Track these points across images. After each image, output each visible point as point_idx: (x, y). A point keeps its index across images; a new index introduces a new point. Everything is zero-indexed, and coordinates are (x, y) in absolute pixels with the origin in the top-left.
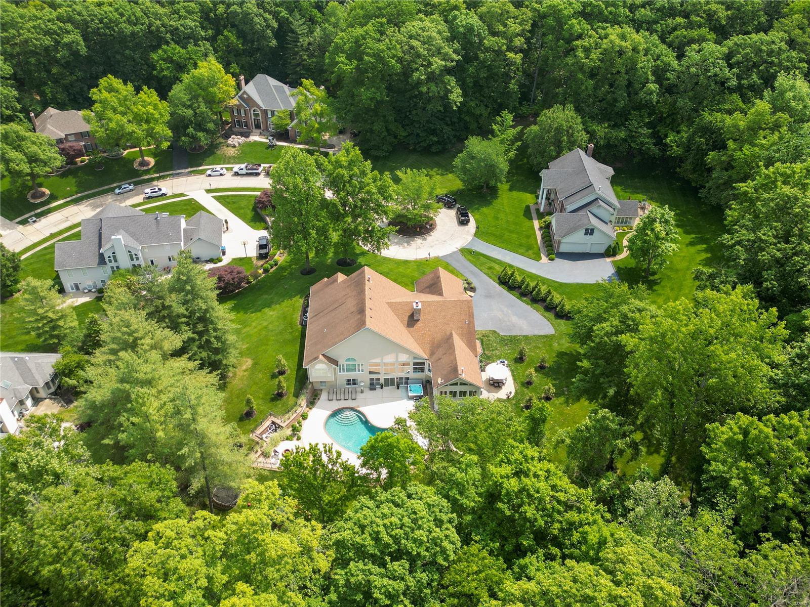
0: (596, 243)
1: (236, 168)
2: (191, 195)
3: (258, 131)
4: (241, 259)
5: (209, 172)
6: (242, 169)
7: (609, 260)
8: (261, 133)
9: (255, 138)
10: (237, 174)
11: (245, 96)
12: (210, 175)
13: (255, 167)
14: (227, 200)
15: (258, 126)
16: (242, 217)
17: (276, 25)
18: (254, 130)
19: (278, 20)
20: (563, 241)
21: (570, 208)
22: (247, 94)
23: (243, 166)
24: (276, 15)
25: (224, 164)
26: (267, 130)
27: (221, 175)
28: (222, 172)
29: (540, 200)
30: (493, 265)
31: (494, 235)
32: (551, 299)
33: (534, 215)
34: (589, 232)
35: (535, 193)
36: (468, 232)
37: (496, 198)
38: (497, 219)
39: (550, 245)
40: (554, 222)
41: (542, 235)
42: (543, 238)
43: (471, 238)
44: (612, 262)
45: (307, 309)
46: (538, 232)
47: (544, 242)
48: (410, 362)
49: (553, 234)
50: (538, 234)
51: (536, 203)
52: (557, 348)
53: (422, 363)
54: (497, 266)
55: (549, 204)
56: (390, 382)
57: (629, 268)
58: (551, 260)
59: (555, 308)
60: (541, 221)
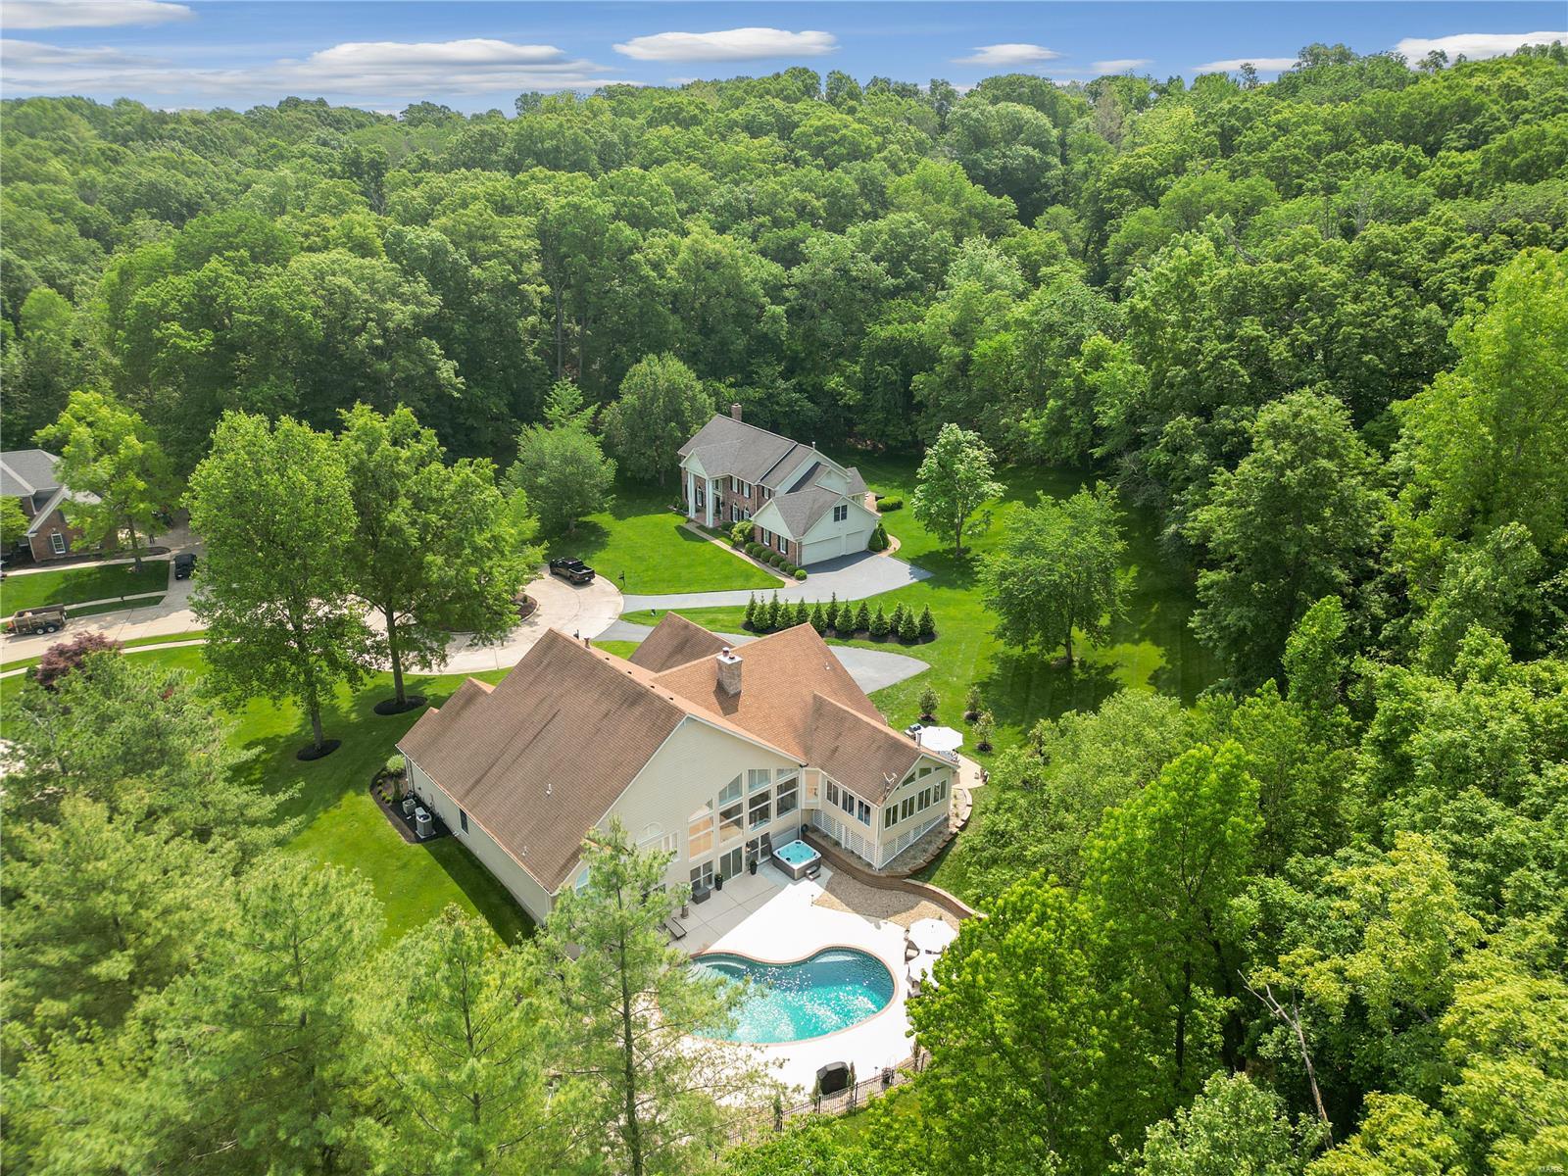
0: (852, 534)
7: (884, 555)
20: (806, 543)
21: (780, 490)
29: (692, 514)
30: (711, 617)
31: (664, 581)
32: (880, 617)
33: (704, 535)
34: (840, 514)
35: (670, 511)
36: (604, 592)
37: (607, 534)
38: (641, 559)
39: (779, 559)
40: (771, 520)
41: (749, 553)
42: (756, 557)
43: (621, 599)
44: (892, 556)
45: (402, 806)
46: (737, 553)
47: (766, 561)
48: (771, 786)
49: (775, 541)
50: (741, 555)
51: (689, 521)
52: (962, 683)
53: (793, 783)
54: (721, 616)
55: (717, 512)
56: (732, 863)
57: (926, 556)
58: (802, 578)
59: (894, 631)
60: (729, 537)
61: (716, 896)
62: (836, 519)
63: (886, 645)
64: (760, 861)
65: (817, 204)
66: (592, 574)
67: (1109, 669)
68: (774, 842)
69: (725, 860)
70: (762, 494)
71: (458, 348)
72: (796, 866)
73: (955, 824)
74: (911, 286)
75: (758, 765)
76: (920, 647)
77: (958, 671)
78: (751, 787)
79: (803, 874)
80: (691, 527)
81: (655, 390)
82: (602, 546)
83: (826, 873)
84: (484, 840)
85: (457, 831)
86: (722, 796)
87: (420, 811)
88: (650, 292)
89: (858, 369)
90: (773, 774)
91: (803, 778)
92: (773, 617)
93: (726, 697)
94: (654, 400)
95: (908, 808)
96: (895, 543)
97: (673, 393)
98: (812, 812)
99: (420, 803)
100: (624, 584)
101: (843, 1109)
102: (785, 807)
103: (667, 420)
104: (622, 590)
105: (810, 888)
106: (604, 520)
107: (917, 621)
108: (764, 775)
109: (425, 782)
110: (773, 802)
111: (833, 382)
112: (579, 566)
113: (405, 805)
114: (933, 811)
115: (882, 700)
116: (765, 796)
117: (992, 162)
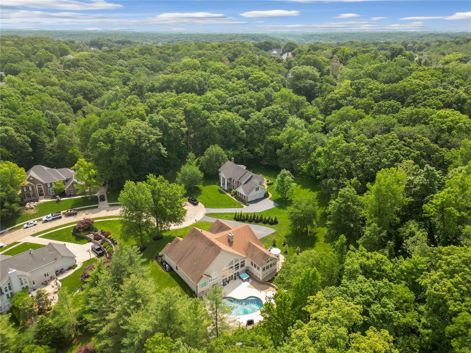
0: (260, 193)
1: (44, 218)
2: (23, 241)
3: (43, 197)
4: (88, 261)
5: (25, 226)
6: (49, 217)
7: (267, 199)
8: (45, 197)
9: (42, 201)
10: (46, 221)
11: (31, 179)
12: (27, 227)
13: (57, 214)
14: (52, 236)
15: (41, 195)
16: (70, 241)
17: (30, 140)
18: (40, 197)
19: (30, 137)
20: (249, 196)
21: (243, 183)
22: (32, 177)
23: (50, 215)
24: (29, 135)
25: (34, 218)
26: (48, 195)
27: (35, 225)
28: (35, 223)
29: (222, 186)
30: (226, 215)
31: (214, 205)
32: (265, 218)
33: (225, 192)
34: (257, 189)
35: (216, 184)
36: (201, 207)
37: (201, 191)
38: (209, 198)
39: (243, 200)
40: (240, 190)
41: (235, 198)
42: (237, 199)
43: (205, 209)
44: (270, 199)
45: (163, 264)
46: (232, 197)
47: (239, 200)
48: (239, 262)
49: (241, 195)
50: (233, 198)
51: (221, 187)
52: (283, 235)
53: (244, 261)
54: (229, 215)
55: (228, 186)
56: (231, 278)
57: (278, 199)
58: (248, 205)
59: (268, 221)
60: (231, 193)
61: (228, 285)
62: (256, 190)
63: (267, 225)
64: (237, 277)
65: (254, 102)
66: (198, 203)
67: (315, 233)
68: (240, 273)
69: (230, 277)
70: (239, 184)
71: (166, 143)
72: (244, 279)
73: (278, 270)
74: (277, 125)
75: (236, 258)
76: (274, 226)
77: (282, 232)
78: (235, 262)
79: (246, 280)
80: (221, 189)
81: (213, 154)
82: (200, 194)
83: (251, 280)
84: (181, 272)
85: (175, 270)
86: (229, 265)
87: (167, 265)
88: (212, 128)
89: (263, 147)
90: (240, 260)
91: (246, 260)
92: (241, 217)
93: (230, 242)
94: (213, 157)
95: (268, 267)
96: (271, 195)
97: (217, 155)
98: (248, 267)
99: (167, 263)
100: (206, 206)
101: (252, 328)
102: (242, 266)
103: (216, 162)
104: (205, 207)
105: (247, 284)
106: (201, 186)
107: (273, 219)
108: (238, 260)
109: (167, 258)
110: (240, 265)
111: (257, 150)
112: (195, 200)
113: (164, 264)
114: (273, 267)
115: (264, 240)
116: (238, 264)
117: (301, 84)
